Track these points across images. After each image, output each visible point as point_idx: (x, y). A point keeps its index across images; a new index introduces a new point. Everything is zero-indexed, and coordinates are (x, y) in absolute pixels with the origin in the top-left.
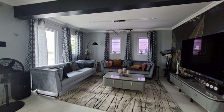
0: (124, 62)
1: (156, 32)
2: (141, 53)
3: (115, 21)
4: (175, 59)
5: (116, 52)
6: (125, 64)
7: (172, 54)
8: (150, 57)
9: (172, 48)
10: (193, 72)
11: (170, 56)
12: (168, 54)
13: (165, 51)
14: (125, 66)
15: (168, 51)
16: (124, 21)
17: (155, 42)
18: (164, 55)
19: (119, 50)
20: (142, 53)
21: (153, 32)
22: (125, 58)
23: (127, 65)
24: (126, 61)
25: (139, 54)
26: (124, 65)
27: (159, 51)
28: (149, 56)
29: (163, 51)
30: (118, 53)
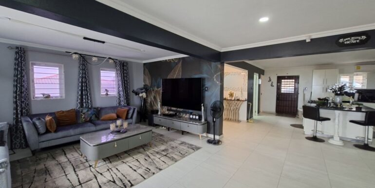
0: (84, 114)
1: (127, 63)
2: (107, 94)
3: (85, 38)
4: (151, 99)
5: (51, 95)
6: (86, 117)
7: (146, 93)
8: (122, 99)
9: (144, 85)
10: (174, 109)
11: (144, 95)
12: (142, 93)
13: (138, 89)
14: (88, 119)
15: (142, 89)
16: (103, 42)
17: (126, 77)
18: (137, 94)
19: (58, 91)
20: (109, 93)
21: (124, 62)
22: (79, 105)
23: (91, 118)
24: (88, 111)
25: (103, 95)
26: (84, 118)
27: (131, 90)
28: (120, 97)
29: (135, 89)
30: (56, 97)
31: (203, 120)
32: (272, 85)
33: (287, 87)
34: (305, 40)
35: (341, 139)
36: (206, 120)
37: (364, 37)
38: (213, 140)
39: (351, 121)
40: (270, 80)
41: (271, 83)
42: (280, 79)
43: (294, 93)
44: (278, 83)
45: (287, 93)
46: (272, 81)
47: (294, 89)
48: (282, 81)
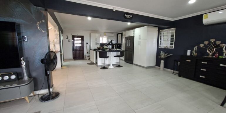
31: (26, 78)
32: (69, 41)
33: (78, 42)
34: (113, 10)
35: (113, 65)
36: (30, 76)
37: (131, 16)
38: (49, 96)
39: (115, 56)
40: (67, 38)
41: (68, 39)
42: (73, 37)
43: (82, 46)
44: (72, 40)
45: (78, 46)
46: (69, 38)
47: (82, 43)
48: (75, 38)
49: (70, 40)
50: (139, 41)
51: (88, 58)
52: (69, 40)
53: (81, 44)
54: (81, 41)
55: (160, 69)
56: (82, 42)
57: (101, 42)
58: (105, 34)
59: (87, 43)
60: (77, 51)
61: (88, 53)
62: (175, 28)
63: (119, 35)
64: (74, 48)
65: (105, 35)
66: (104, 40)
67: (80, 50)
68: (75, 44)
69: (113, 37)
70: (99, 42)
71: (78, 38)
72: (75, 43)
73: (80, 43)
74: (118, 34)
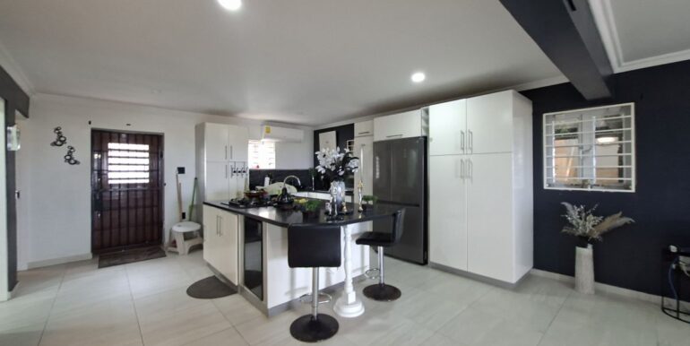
32: (70, 160)
33: (128, 165)
40: (60, 141)
41: (64, 150)
42: (101, 140)
43: (150, 184)
44: (93, 151)
45: (128, 185)
46: (69, 143)
47: (151, 171)
48: (111, 145)
49: (76, 156)
50: (465, 158)
51: (189, 244)
52: (70, 153)
53: (147, 175)
54: (147, 161)
55: (573, 286)
56: (151, 165)
57: (252, 165)
58: (268, 132)
59: (181, 170)
60: (124, 213)
61: (183, 216)
62: (632, 104)
63: (321, 136)
64: (106, 195)
65: (268, 135)
66: (263, 155)
67: (140, 203)
68: (110, 175)
69: (300, 142)
70: (245, 163)
71: (128, 142)
72: (110, 168)
73: (142, 168)
74: (316, 134)
